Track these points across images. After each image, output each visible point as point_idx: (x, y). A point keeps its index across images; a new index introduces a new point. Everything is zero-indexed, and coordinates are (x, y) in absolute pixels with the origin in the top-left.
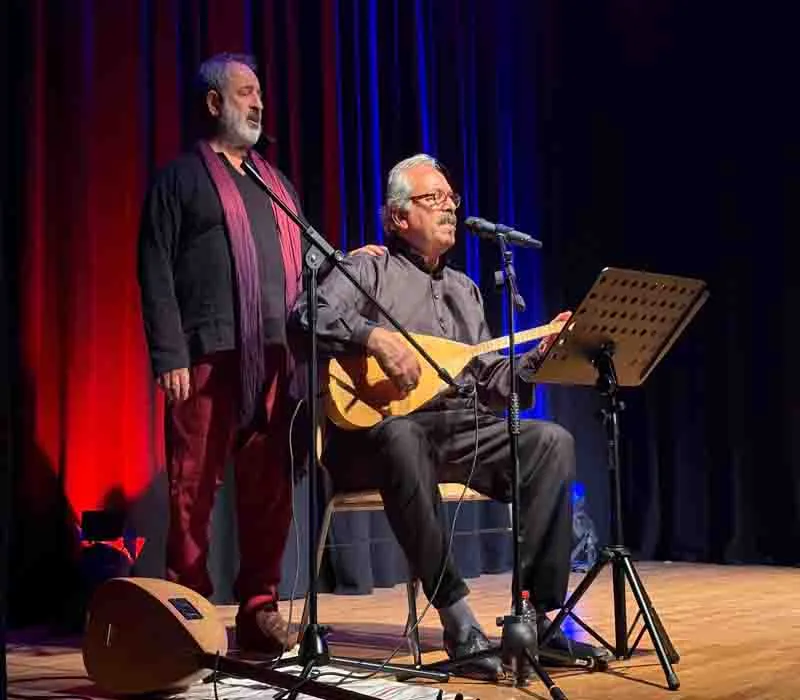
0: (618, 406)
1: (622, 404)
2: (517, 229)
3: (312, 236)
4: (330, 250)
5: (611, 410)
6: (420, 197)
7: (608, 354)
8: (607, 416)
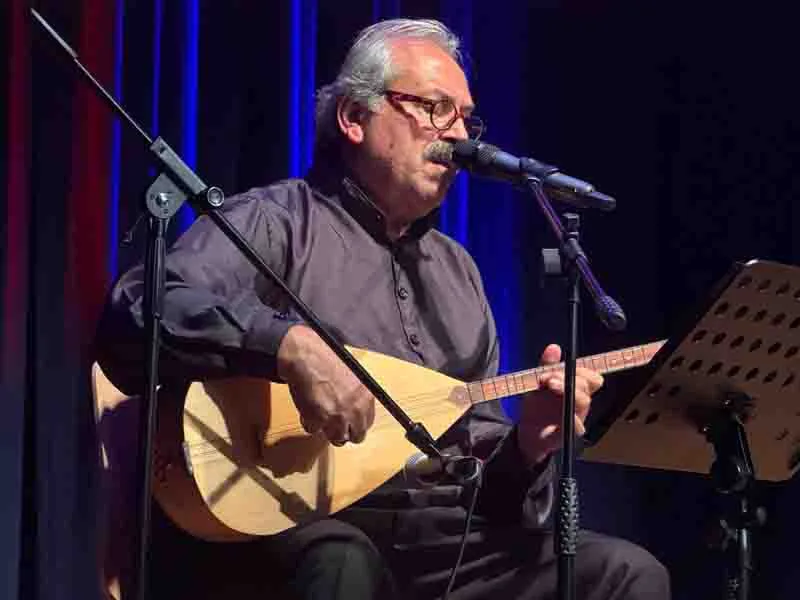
0: (752, 515)
1: (761, 512)
2: (563, 171)
3: (163, 156)
4: (198, 185)
5: (738, 523)
6: (406, 97)
7: (737, 417)
8: (730, 532)
